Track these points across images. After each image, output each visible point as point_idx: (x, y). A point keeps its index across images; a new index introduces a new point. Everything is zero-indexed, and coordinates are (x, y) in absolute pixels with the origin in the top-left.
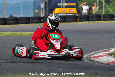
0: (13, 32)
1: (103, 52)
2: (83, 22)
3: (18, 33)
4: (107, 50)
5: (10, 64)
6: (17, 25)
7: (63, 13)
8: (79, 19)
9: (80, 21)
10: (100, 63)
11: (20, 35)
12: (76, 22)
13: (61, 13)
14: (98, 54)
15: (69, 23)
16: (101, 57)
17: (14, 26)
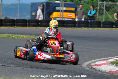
0: (10, 35)
1: (104, 60)
2: (82, 28)
3: (15, 35)
4: (108, 58)
5: (10, 67)
6: (14, 27)
7: (61, 18)
8: (78, 24)
9: (78, 27)
10: (102, 72)
11: (17, 38)
12: (74, 27)
13: (59, 18)
14: (99, 62)
15: (67, 28)
16: (103, 66)
17: (11, 28)
